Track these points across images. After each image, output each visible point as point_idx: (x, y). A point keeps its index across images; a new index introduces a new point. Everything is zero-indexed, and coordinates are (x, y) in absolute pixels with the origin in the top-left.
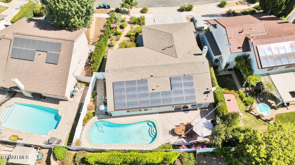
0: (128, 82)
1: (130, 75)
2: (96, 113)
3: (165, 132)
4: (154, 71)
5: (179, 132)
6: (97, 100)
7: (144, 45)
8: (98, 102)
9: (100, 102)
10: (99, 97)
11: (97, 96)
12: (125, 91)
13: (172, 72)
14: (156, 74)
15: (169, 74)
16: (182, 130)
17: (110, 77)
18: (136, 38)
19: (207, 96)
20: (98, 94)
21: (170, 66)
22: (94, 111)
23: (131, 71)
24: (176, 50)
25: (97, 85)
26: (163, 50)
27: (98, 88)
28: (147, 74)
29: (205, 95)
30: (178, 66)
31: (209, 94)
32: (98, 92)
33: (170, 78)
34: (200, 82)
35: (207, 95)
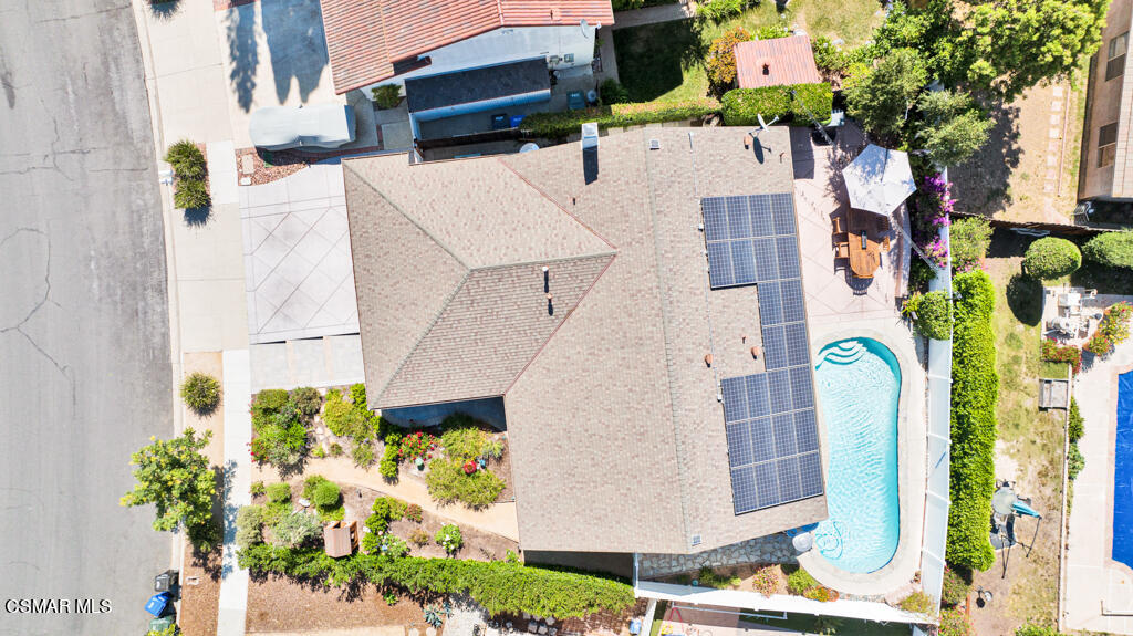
0: (734, 457)
1: (709, 451)
2: (785, 559)
3: (858, 309)
4: (690, 352)
5: (871, 261)
6: (732, 562)
7: (494, 393)
8: (740, 560)
9: (742, 551)
10: (719, 557)
11: (714, 564)
12: (765, 462)
13: (693, 282)
14: (700, 344)
15: (698, 292)
16: (864, 253)
17: (716, 528)
18: (415, 430)
19: (770, 150)
20: (707, 563)
21: (670, 289)
22: (777, 570)
23: (694, 447)
24: (568, 256)
25: (665, 571)
26: (551, 312)
27: (678, 569)
28: (701, 381)
29: (765, 158)
30: (670, 255)
31: (762, 143)
32: (698, 566)
33: (713, 289)
34: (723, 173)
35: (765, 152)
